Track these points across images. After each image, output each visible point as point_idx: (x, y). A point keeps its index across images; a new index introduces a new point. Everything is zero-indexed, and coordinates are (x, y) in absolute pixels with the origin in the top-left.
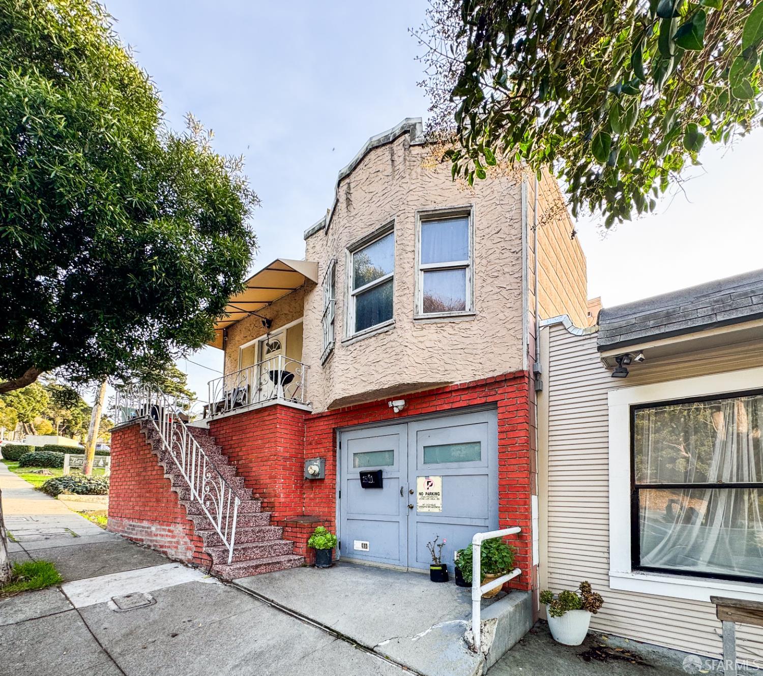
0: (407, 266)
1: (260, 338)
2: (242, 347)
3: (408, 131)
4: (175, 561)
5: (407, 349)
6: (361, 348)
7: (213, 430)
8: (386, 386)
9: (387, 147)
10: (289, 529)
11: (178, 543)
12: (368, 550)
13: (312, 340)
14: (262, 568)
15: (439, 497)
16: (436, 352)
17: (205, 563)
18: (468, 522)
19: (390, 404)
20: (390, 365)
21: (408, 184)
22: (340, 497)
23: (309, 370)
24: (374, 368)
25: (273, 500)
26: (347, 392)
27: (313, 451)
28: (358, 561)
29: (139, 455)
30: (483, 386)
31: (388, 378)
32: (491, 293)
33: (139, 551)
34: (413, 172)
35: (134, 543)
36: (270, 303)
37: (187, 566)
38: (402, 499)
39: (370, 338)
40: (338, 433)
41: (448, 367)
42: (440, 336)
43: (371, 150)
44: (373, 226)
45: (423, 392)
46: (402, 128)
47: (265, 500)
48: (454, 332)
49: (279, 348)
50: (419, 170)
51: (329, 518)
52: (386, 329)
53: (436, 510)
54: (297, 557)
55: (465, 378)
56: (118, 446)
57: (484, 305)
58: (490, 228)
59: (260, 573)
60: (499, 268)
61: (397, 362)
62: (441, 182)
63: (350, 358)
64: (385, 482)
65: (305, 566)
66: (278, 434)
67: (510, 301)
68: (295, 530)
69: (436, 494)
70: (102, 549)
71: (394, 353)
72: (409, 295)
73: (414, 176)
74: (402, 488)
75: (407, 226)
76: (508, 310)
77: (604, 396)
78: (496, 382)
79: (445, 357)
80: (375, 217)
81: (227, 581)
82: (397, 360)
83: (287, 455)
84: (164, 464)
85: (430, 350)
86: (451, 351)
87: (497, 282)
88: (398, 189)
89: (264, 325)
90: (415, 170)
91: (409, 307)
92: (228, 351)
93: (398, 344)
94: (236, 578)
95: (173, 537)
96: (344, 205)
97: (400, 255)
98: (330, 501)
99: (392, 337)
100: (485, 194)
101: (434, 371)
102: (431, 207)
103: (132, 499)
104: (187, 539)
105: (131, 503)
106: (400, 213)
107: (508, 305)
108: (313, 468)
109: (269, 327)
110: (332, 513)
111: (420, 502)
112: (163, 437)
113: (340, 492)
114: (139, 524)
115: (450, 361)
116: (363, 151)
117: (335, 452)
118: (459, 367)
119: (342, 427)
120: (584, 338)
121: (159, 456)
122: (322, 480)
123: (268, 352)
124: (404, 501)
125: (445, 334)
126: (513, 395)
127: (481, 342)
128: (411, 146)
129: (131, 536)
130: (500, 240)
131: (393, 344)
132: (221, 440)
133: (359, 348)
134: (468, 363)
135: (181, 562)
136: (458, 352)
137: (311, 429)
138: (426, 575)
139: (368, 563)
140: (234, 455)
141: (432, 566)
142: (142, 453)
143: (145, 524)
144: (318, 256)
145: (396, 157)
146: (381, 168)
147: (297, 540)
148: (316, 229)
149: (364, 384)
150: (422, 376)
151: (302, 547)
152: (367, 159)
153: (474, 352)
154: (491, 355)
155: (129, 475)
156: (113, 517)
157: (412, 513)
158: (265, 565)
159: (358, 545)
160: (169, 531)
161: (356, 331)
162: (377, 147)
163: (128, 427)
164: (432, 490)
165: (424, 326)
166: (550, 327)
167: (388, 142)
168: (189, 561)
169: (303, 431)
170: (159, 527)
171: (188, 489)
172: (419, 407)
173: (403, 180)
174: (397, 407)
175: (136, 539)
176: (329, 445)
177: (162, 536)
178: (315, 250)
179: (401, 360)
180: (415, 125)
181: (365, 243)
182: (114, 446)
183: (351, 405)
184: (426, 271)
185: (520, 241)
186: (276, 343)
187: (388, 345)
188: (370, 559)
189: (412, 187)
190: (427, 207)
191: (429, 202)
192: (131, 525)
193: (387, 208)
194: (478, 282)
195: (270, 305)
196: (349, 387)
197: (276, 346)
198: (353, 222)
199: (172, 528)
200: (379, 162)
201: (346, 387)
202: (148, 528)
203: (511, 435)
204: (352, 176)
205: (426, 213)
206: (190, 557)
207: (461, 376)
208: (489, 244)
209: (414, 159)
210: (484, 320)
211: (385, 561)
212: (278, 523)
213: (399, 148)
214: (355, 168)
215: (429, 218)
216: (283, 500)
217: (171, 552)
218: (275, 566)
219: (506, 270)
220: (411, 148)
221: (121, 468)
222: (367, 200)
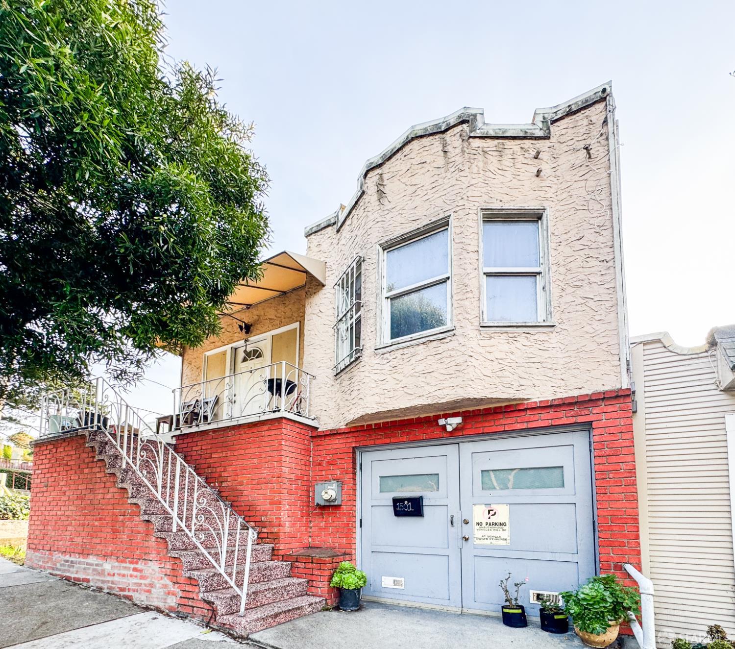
0: (470, 268)
1: (234, 345)
2: (208, 353)
3: (468, 122)
4: (147, 609)
5: (472, 359)
6: (404, 357)
7: (181, 446)
8: (444, 401)
9: (437, 137)
10: (302, 565)
11: (151, 585)
12: (403, 587)
13: (318, 347)
14: (281, 616)
15: (505, 528)
16: (508, 364)
17: (200, 613)
18: (549, 557)
19: (442, 422)
20: (447, 377)
21: (469, 178)
22: (361, 526)
23: (314, 381)
24: (424, 380)
25: (275, 530)
26: (385, 405)
27: (324, 473)
28: (389, 601)
29: (82, 473)
30: (570, 404)
31: (445, 391)
32: (573, 303)
33: (88, 597)
34: (474, 166)
35: (75, 584)
36: (249, 306)
37: (168, 615)
38: (452, 529)
39: (418, 345)
40: (358, 454)
41: (523, 382)
42: (512, 347)
43: (413, 139)
44: (418, 222)
45: (485, 410)
46: (459, 117)
47: (264, 530)
48: (529, 344)
49: (260, 356)
50: (481, 164)
51: (348, 551)
52: (441, 336)
53: (503, 543)
54: (318, 599)
55: (545, 395)
56: (46, 461)
57: (563, 316)
58: (569, 235)
59: (279, 624)
60: (582, 277)
61: (458, 374)
62: (508, 180)
63: (387, 367)
64: (426, 510)
65: (327, 610)
66: (283, 453)
67: (599, 313)
68: (310, 566)
69: (501, 524)
70: (32, 595)
71: (453, 363)
72: (473, 300)
73: (475, 170)
74: (452, 517)
75: (467, 223)
76: (597, 323)
77: (721, 420)
78: (591, 400)
79: (519, 371)
80: (419, 213)
81: (242, 638)
82: (459, 371)
83: (293, 477)
84: (127, 485)
85: (500, 361)
86: (526, 365)
87: (580, 292)
88: (455, 182)
89: (241, 329)
90: (476, 163)
91: (473, 312)
92: (186, 357)
93: (461, 353)
94: (253, 633)
95: (142, 578)
96: (375, 197)
97: (460, 254)
98: (348, 531)
99: (450, 345)
100: (560, 198)
101: (507, 385)
102: (496, 205)
103: (69, 528)
104: (167, 581)
105: (68, 533)
106: (457, 209)
107: (598, 318)
108: (328, 492)
109: (247, 332)
110: (350, 544)
111: (478, 533)
112: (124, 453)
113: (361, 520)
114: (81, 560)
115: (526, 376)
116: (402, 140)
117: (355, 474)
118: (537, 383)
119: (366, 446)
120: (690, 357)
121: (119, 475)
122: (338, 507)
123: (245, 360)
124: (456, 531)
125: (518, 345)
126: (615, 415)
127: (561, 356)
128: (470, 137)
129: (68, 574)
130: (583, 247)
131: (453, 353)
132: (194, 458)
133: (399, 356)
134: (547, 379)
135: (158, 610)
136: (536, 365)
137: (320, 448)
138: (497, 618)
139: (403, 603)
140: (214, 475)
141: (503, 607)
142: (86, 471)
143: (92, 560)
144: (325, 255)
145: (449, 148)
146: (428, 159)
147: (314, 578)
148: (322, 226)
149: (409, 397)
150: (491, 391)
151: (322, 586)
152: (406, 150)
153: (554, 366)
154: (576, 371)
155: (64, 498)
156: (36, 550)
157: (466, 546)
158: (285, 612)
159: (387, 582)
160: (135, 570)
161: (392, 338)
162: (422, 137)
163: (64, 440)
164: (494, 519)
165: (492, 335)
166: (644, 344)
167: (439, 132)
168: (171, 609)
169: (309, 450)
170: (117, 564)
171: (168, 518)
172: (480, 425)
173: (462, 174)
174: (450, 425)
175: (79, 580)
176: (348, 466)
177: (124, 576)
178: (321, 248)
179: (465, 372)
180: (475, 115)
181: (404, 240)
182: (38, 462)
183: (381, 421)
184: (488, 275)
185: (611, 250)
186: (255, 351)
187: (444, 354)
188: (406, 598)
189: (473, 182)
190: (491, 205)
191: (494, 200)
192: (67, 561)
193: (439, 202)
194: (555, 291)
195: (248, 308)
196: (387, 400)
197: (257, 354)
198: (388, 217)
199: (139, 566)
200: (426, 153)
201: (382, 401)
202: (97, 565)
203: (614, 459)
204: (385, 168)
205: (490, 212)
206: (173, 604)
207: (538, 393)
208: (568, 251)
209: (474, 152)
210: (565, 332)
211: (429, 600)
212: (284, 558)
213: (453, 138)
214: (390, 158)
215: (492, 217)
216: (287, 529)
217: (140, 598)
218: (295, 613)
219: (593, 279)
220: (471, 140)
221: (49, 489)
222: (408, 193)
